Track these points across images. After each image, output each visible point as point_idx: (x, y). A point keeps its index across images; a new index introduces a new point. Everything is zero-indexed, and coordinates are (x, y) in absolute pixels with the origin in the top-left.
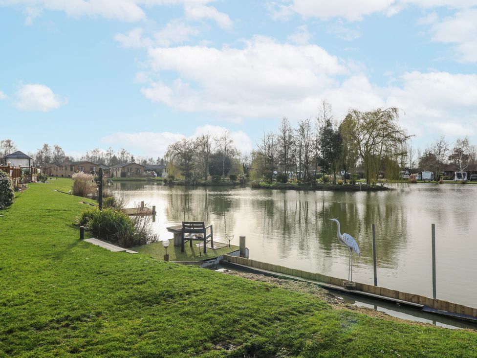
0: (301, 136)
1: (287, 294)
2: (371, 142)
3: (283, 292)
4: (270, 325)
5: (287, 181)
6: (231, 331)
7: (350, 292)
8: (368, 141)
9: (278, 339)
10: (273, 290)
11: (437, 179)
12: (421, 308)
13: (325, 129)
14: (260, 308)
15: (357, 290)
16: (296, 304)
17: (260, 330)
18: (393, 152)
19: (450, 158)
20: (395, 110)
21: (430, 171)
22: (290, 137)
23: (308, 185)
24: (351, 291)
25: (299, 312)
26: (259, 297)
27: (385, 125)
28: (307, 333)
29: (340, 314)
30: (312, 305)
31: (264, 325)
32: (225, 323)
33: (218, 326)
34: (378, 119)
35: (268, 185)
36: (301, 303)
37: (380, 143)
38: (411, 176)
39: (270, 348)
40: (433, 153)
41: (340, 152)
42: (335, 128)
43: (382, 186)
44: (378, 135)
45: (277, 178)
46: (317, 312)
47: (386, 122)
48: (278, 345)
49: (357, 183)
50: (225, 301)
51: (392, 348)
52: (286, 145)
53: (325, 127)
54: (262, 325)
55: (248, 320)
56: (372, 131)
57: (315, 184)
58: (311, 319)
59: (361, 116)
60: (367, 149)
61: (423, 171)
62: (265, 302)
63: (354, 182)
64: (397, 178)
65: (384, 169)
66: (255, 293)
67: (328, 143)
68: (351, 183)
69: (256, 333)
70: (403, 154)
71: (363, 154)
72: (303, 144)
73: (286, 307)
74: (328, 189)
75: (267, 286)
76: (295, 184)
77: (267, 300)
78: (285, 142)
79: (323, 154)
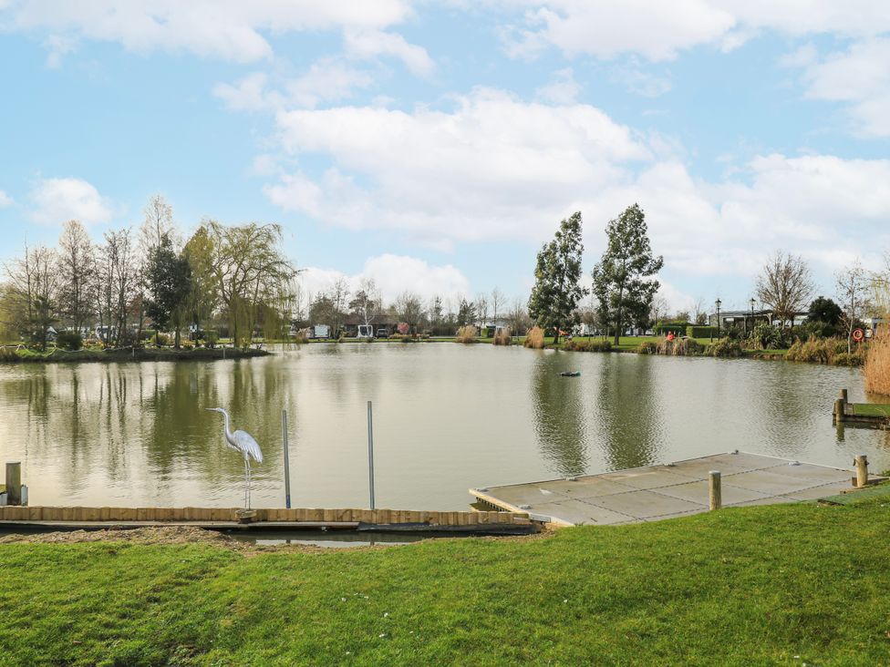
0: (111, 261)
1: (154, 552)
2: (240, 278)
3: (147, 552)
4: (142, 615)
5: (81, 345)
6: (62, 649)
7: (251, 528)
8: (236, 275)
9: (165, 634)
10: (125, 551)
11: (334, 336)
12: (356, 527)
13: (158, 251)
14: (111, 590)
15: (258, 521)
16: (180, 567)
17: (125, 629)
18: (276, 295)
19: (352, 305)
20: (277, 227)
21: (327, 324)
22: (87, 260)
23: (126, 351)
24: (250, 525)
25: (191, 578)
26: (102, 572)
27: (262, 251)
28: (217, 606)
29: (263, 562)
30: (210, 560)
31: (130, 617)
32: (44, 638)
33: (28, 650)
34: (251, 241)
35: (39, 354)
36: (188, 561)
37: (256, 280)
38: (298, 332)
39: (154, 654)
40: (329, 297)
41: (187, 292)
42: (177, 250)
43: (259, 348)
44: (252, 266)
45: (58, 341)
46: (222, 568)
47: (263, 246)
48: (170, 644)
49: (218, 346)
50: (27, 596)
51: (355, 591)
52: (78, 275)
53: (158, 247)
54: (124, 621)
55: (94, 619)
56: (243, 260)
57: (141, 350)
58: (216, 583)
59: (223, 233)
60: (234, 289)
61: (316, 324)
62: (119, 577)
63: (213, 343)
64: (281, 337)
65: (261, 321)
66: (90, 565)
67: (164, 277)
68: (207, 345)
69: (117, 637)
70: (292, 297)
71: (228, 297)
72: (115, 275)
73: (164, 575)
74: (166, 358)
75: (110, 548)
76: (100, 350)
77: (120, 572)
78: (76, 271)
79: (155, 295)
